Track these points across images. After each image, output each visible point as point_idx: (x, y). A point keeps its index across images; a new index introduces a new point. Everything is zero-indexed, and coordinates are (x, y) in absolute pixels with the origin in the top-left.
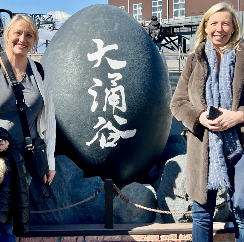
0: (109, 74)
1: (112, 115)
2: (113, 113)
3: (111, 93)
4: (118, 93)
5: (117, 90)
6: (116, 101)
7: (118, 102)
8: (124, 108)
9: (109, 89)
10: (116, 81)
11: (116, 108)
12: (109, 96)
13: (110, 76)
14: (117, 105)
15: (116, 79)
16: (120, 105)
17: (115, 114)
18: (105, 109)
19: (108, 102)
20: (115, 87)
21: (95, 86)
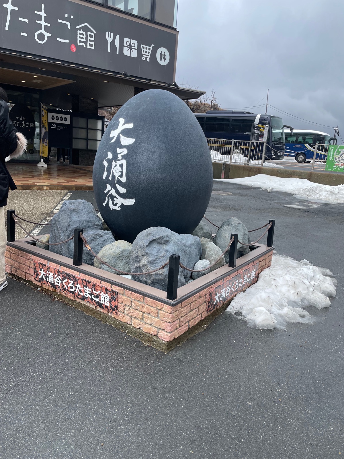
0: (118, 149)
1: (115, 183)
2: (116, 182)
3: (116, 166)
4: (121, 166)
5: (120, 163)
6: (118, 173)
7: (120, 174)
8: (123, 180)
9: (115, 162)
10: (121, 156)
11: (117, 178)
12: (114, 167)
13: (119, 150)
14: (118, 176)
15: (122, 154)
16: (121, 176)
17: (117, 183)
18: (110, 178)
19: (113, 173)
20: (119, 160)
21: (108, 158)
